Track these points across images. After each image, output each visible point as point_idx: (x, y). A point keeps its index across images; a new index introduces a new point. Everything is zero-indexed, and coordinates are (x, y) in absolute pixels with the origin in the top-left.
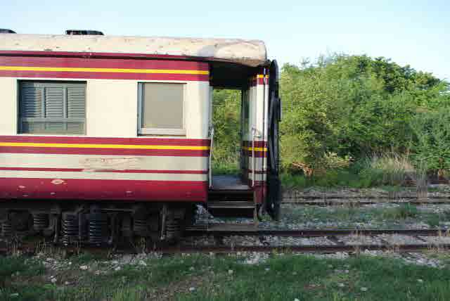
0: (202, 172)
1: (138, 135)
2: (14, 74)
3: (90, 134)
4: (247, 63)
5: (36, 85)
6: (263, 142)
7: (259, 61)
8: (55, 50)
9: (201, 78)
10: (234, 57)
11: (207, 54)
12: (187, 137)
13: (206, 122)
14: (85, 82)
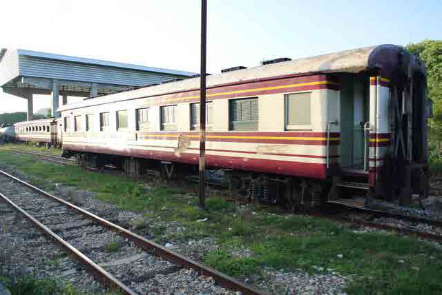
0: (323, 157)
1: (285, 130)
2: (227, 96)
3: (260, 130)
4: (350, 71)
5: (237, 102)
6: (376, 134)
7: (362, 67)
8: (244, 80)
9: (321, 87)
10: (344, 67)
11: (324, 68)
12: (314, 131)
13: (325, 120)
14: (257, 98)
